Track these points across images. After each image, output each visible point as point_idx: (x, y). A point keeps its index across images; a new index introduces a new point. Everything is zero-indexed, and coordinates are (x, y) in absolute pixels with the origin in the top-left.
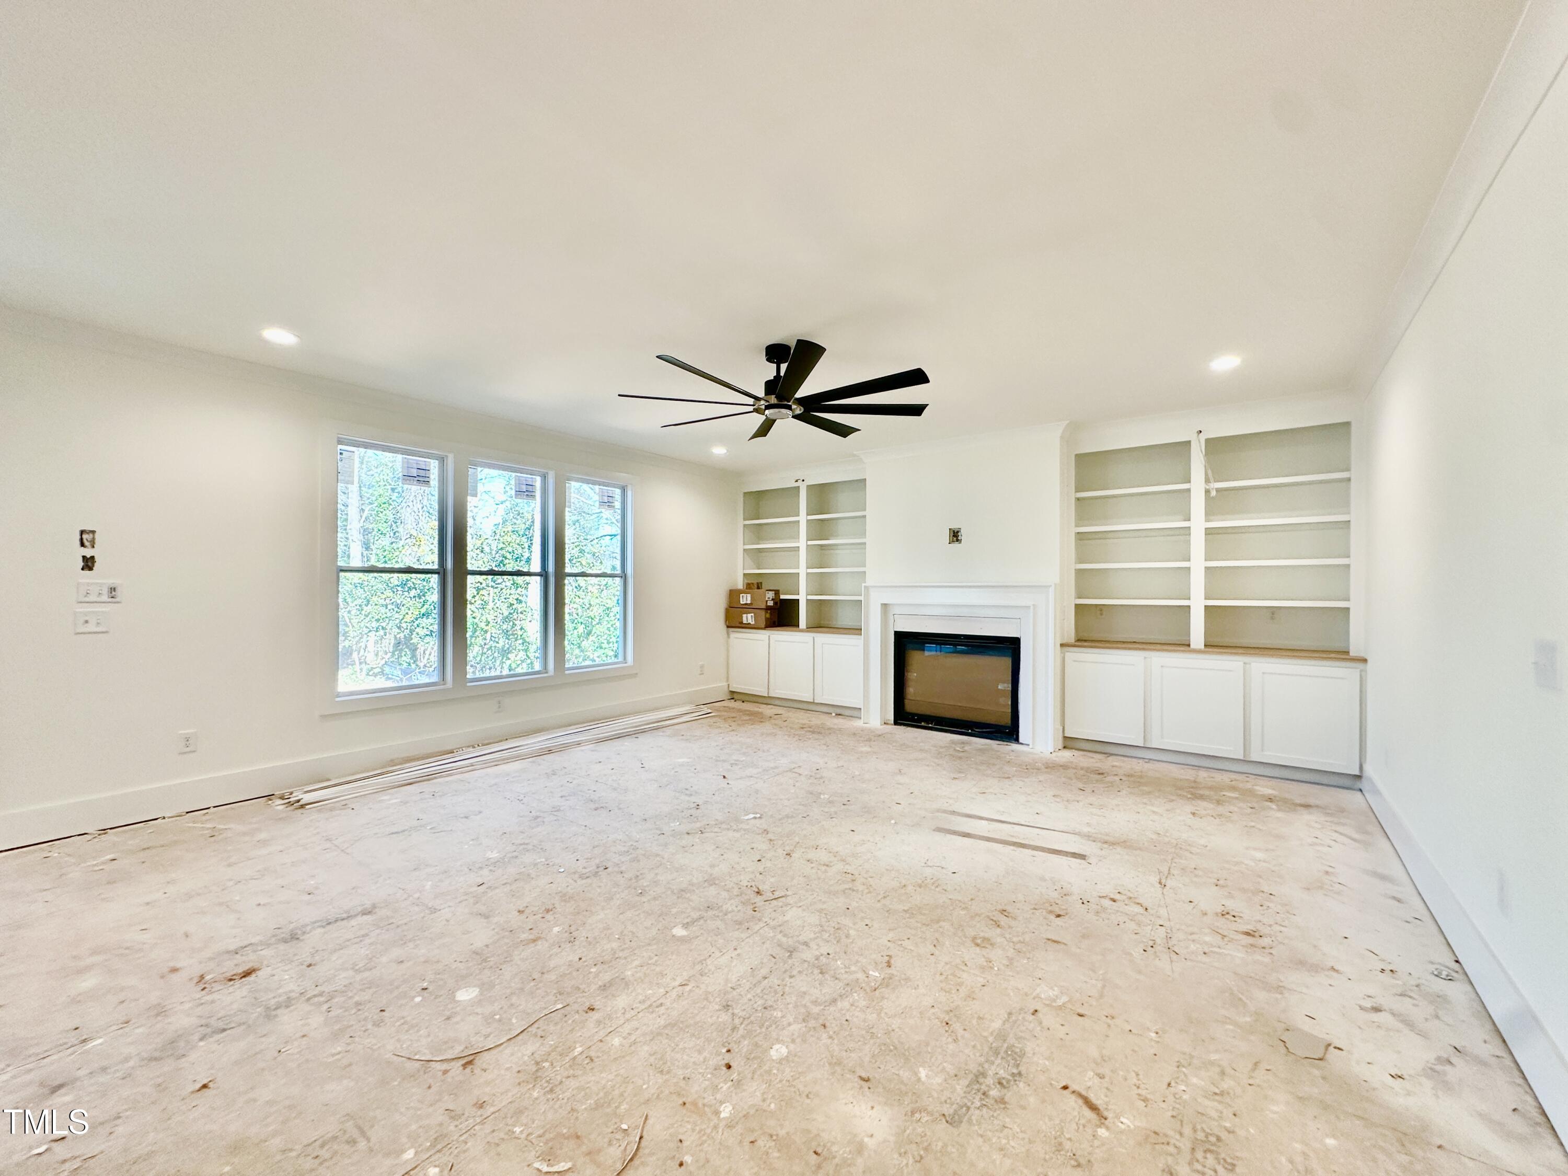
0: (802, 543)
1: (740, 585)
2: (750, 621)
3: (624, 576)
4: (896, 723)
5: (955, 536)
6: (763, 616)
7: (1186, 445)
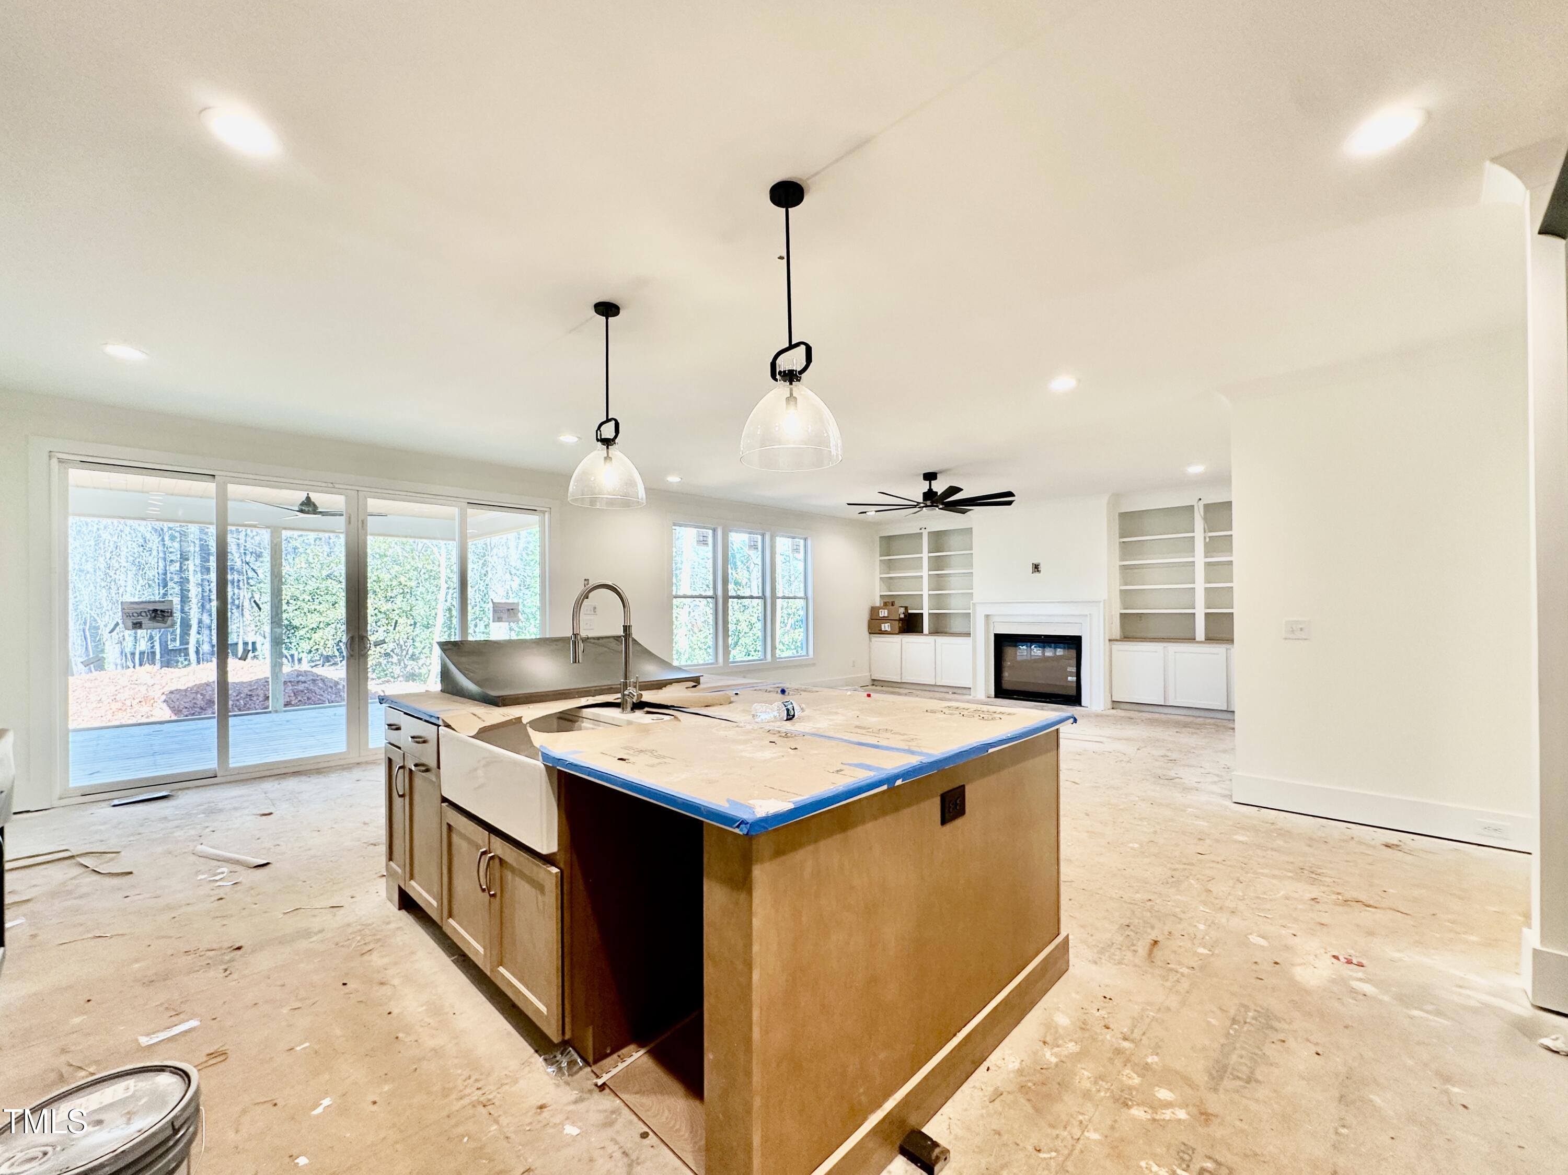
0: (925, 572)
1: (878, 603)
2: (887, 629)
3: (806, 598)
4: (996, 696)
5: (1036, 568)
6: (897, 625)
7: (1191, 508)
